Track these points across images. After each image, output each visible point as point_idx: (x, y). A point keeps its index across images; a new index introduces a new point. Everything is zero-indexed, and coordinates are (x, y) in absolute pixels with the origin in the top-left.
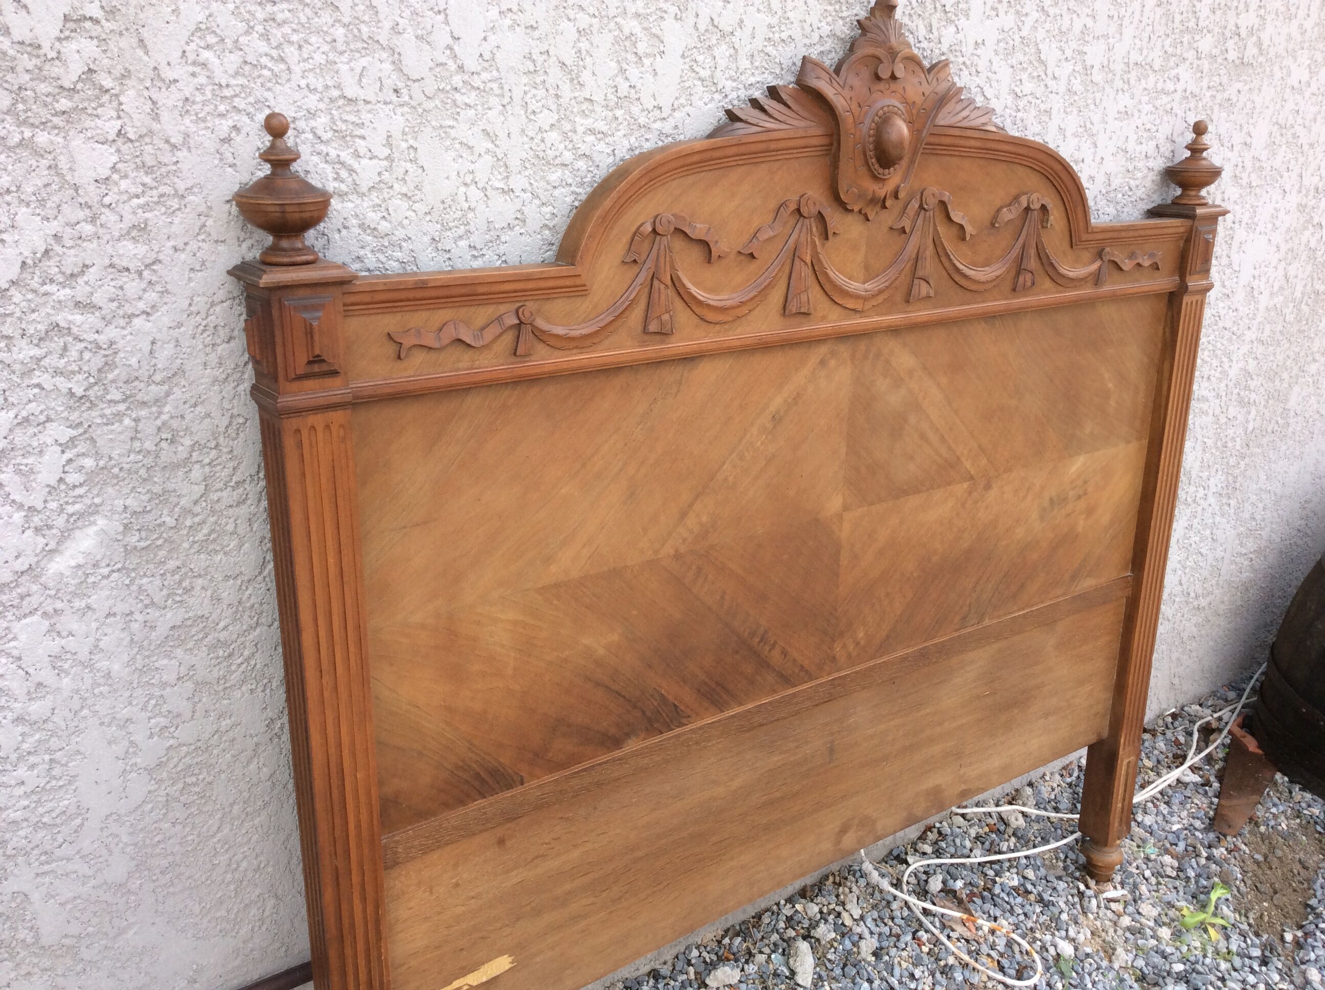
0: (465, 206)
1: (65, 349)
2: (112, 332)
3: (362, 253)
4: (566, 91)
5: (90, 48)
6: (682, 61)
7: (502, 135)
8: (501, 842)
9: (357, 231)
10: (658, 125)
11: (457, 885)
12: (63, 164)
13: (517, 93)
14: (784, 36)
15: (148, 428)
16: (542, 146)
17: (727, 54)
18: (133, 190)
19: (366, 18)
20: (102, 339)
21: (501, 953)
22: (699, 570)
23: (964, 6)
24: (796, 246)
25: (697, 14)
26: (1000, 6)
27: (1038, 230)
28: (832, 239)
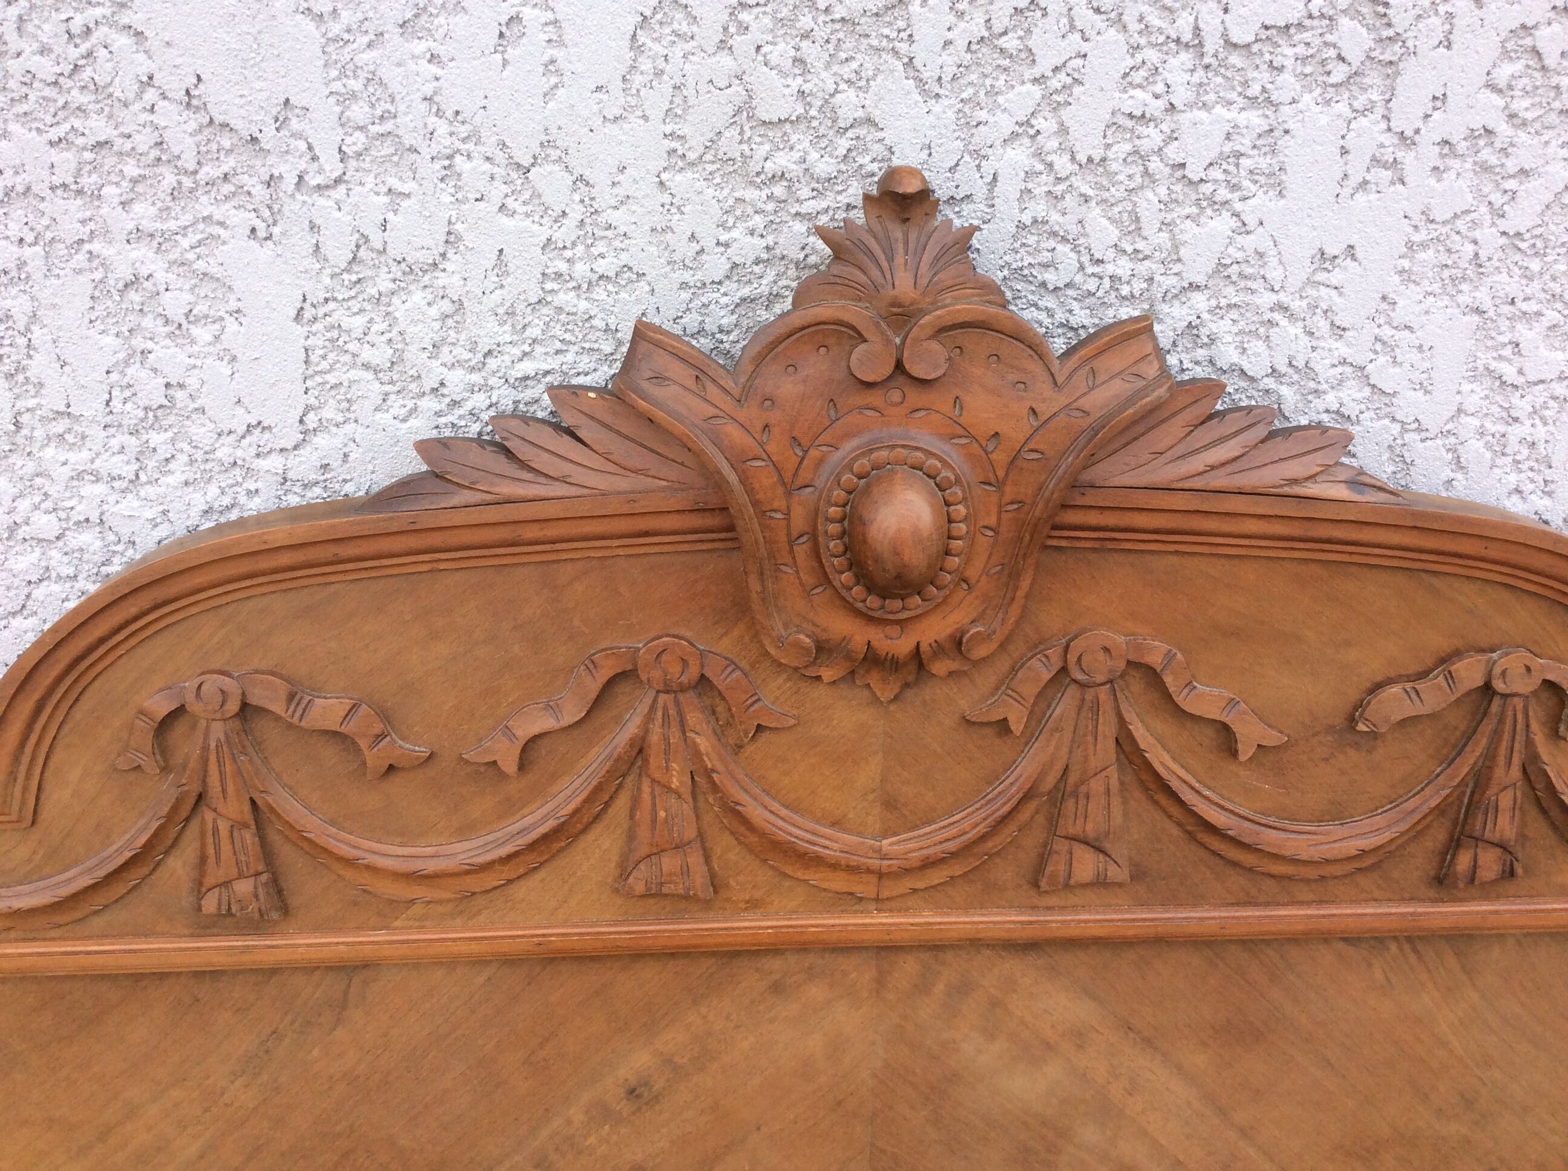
6: (301, 330)
10: (275, 463)
14: (606, 266)
17: (434, 312)
23: (1264, 163)
24: (639, 749)
25: (313, 226)
26: (1407, 158)
27: (1529, 743)
28: (765, 736)
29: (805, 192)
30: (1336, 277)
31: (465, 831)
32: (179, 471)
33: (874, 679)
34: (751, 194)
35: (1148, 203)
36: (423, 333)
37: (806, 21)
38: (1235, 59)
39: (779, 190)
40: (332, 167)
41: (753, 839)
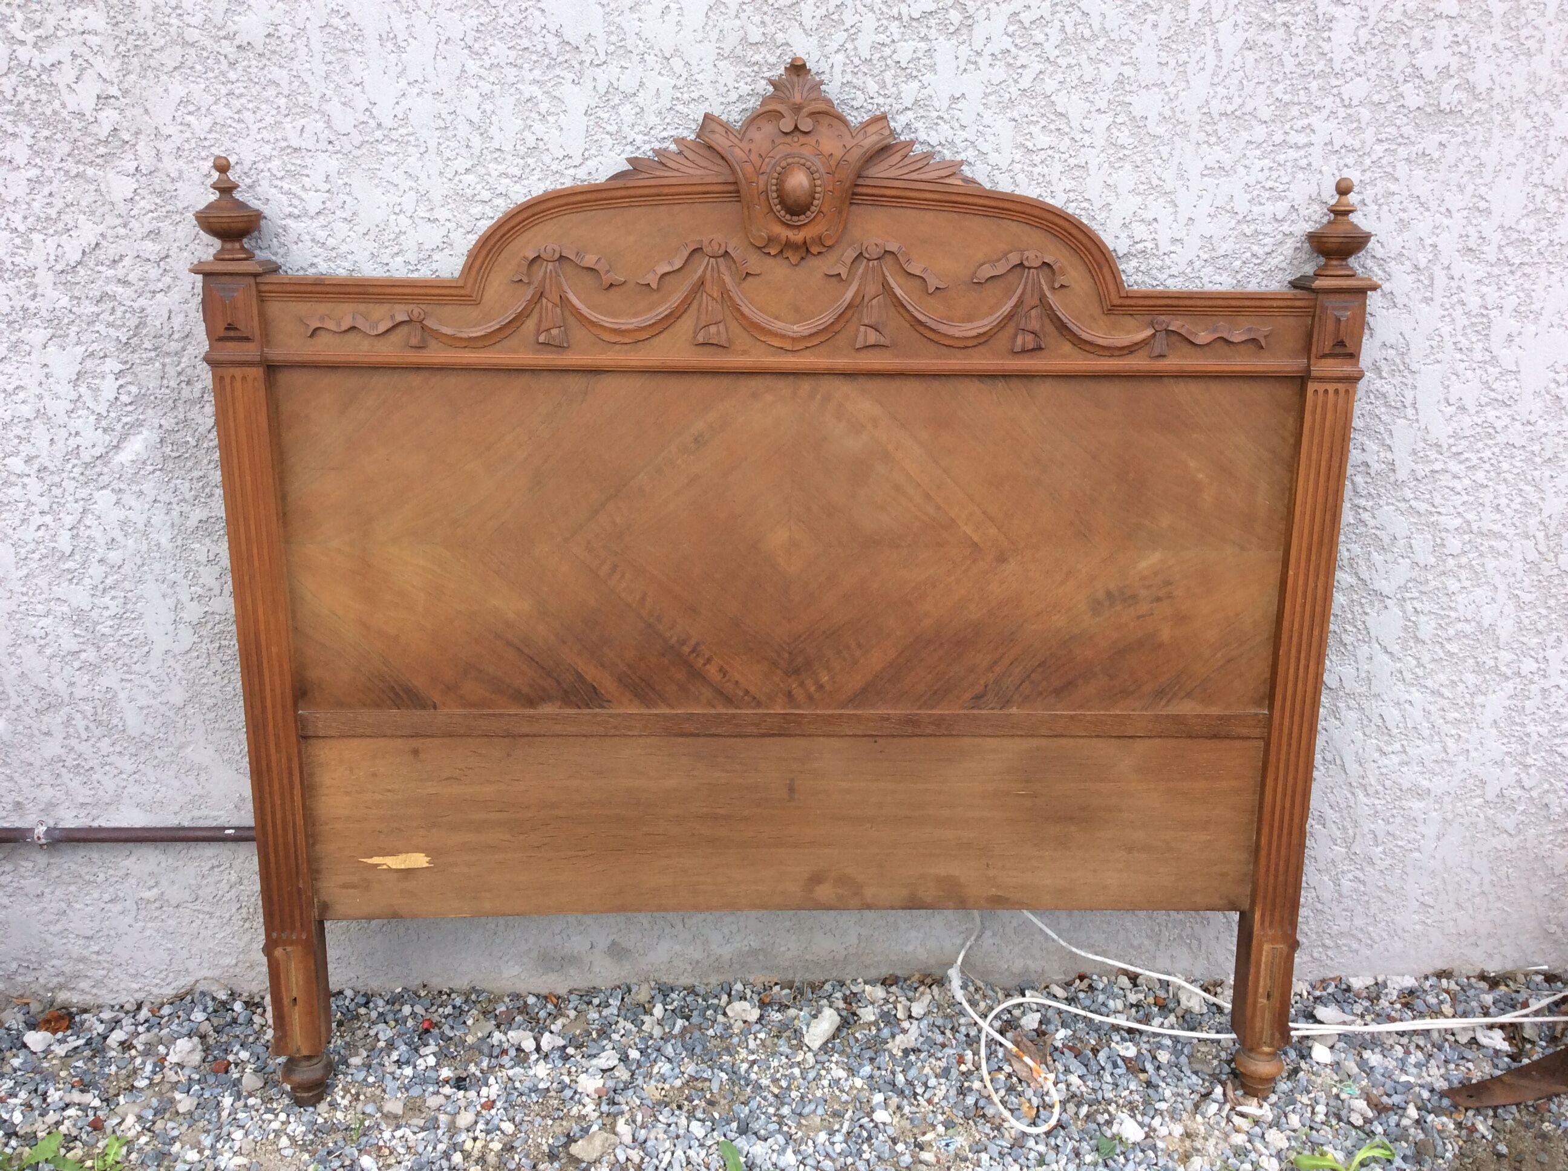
0: (397, 230)
1: (113, 309)
2: (142, 302)
3: (315, 260)
4: (476, 141)
5: (114, 115)
6: (586, 119)
7: (423, 176)
8: (416, 752)
9: (310, 244)
10: (572, 171)
11: (374, 775)
12: (103, 187)
13: (432, 144)
14: (695, 95)
15: (171, 371)
16: (461, 186)
17: (633, 112)
18: (148, 207)
19: (301, 91)
20: (136, 305)
21: (417, 849)
22: (615, 567)
23: (928, 62)
24: (702, 283)
25: (595, 79)
26: (980, 60)
27: (1041, 289)
28: (750, 279)
29: (765, 69)
30: (959, 106)
31: (635, 315)
32: (537, 174)
33: (788, 253)
34: (746, 70)
35: (888, 76)
36: (629, 120)
37: (765, 8)
38: (914, 24)
39: (756, 68)
40: (603, 57)
41: (744, 322)
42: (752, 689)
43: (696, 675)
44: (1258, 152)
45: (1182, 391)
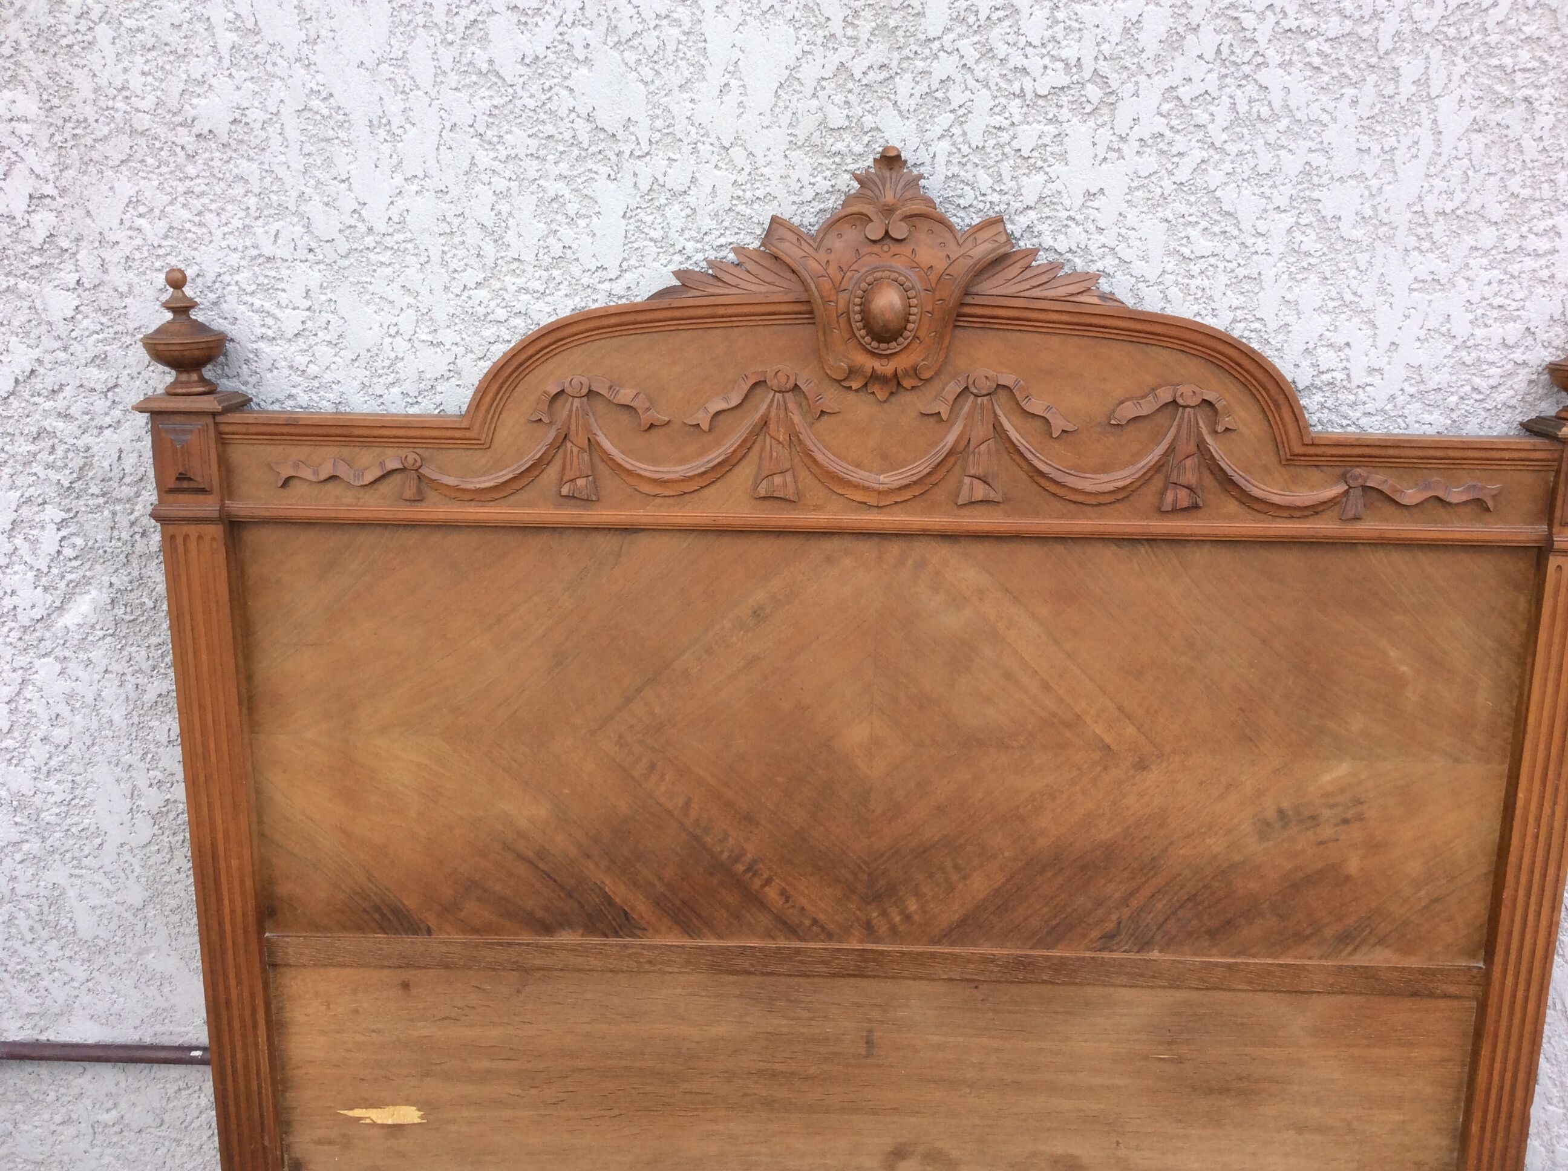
0: (393, 355)
1: (53, 447)
2: (87, 439)
3: (294, 391)
4: (489, 249)
5: (51, 218)
6: (625, 222)
7: (424, 291)
8: (406, 986)
9: (286, 372)
10: (607, 286)
11: (356, 1011)
12: (38, 303)
13: (435, 254)
14: (759, 193)
15: (123, 521)
16: (470, 303)
17: (683, 214)
18: (92, 327)
19: (275, 188)
20: (80, 443)
21: (408, 1102)
22: (652, 766)
23: (1057, 149)
24: (765, 422)
25: (635, 175)
26: (1124, 147)
27: (1200, 433)
28: (825, 418)
29: (849, 160)
30: (1096, 204)
31: (683, 461)
32: (564, 289)
33: (876, 388)
34: (825, 161)
35: (1005, 167)
36: (678, 224)
37: (850, 85)
38: (1040, 102)
39: (837, 159)
40: (645, 147)
41: (817, 471)
42: (821, 917)
43: (754, 900)
44: (1485, 261)
45: (1378, 560)
